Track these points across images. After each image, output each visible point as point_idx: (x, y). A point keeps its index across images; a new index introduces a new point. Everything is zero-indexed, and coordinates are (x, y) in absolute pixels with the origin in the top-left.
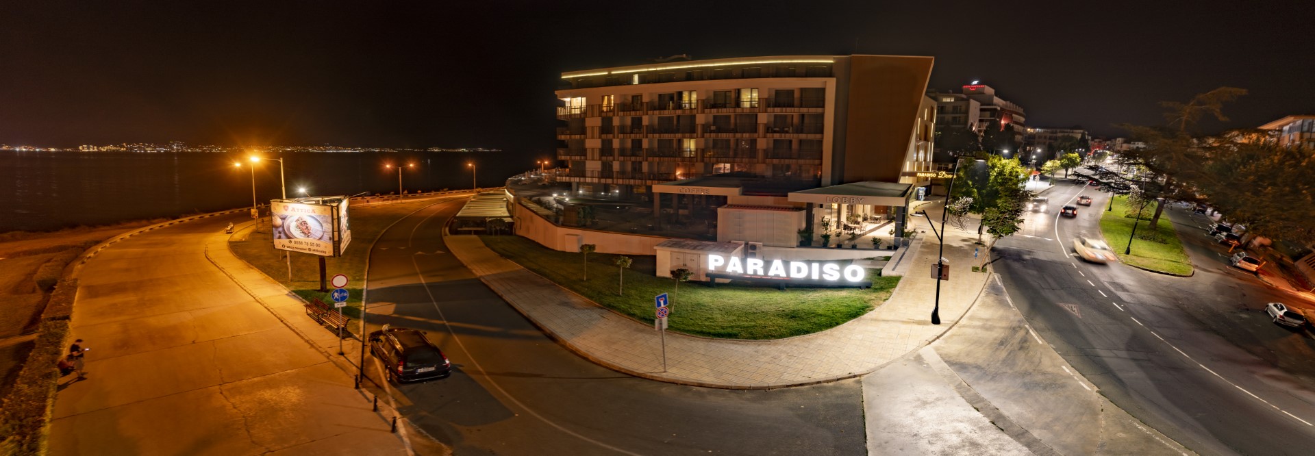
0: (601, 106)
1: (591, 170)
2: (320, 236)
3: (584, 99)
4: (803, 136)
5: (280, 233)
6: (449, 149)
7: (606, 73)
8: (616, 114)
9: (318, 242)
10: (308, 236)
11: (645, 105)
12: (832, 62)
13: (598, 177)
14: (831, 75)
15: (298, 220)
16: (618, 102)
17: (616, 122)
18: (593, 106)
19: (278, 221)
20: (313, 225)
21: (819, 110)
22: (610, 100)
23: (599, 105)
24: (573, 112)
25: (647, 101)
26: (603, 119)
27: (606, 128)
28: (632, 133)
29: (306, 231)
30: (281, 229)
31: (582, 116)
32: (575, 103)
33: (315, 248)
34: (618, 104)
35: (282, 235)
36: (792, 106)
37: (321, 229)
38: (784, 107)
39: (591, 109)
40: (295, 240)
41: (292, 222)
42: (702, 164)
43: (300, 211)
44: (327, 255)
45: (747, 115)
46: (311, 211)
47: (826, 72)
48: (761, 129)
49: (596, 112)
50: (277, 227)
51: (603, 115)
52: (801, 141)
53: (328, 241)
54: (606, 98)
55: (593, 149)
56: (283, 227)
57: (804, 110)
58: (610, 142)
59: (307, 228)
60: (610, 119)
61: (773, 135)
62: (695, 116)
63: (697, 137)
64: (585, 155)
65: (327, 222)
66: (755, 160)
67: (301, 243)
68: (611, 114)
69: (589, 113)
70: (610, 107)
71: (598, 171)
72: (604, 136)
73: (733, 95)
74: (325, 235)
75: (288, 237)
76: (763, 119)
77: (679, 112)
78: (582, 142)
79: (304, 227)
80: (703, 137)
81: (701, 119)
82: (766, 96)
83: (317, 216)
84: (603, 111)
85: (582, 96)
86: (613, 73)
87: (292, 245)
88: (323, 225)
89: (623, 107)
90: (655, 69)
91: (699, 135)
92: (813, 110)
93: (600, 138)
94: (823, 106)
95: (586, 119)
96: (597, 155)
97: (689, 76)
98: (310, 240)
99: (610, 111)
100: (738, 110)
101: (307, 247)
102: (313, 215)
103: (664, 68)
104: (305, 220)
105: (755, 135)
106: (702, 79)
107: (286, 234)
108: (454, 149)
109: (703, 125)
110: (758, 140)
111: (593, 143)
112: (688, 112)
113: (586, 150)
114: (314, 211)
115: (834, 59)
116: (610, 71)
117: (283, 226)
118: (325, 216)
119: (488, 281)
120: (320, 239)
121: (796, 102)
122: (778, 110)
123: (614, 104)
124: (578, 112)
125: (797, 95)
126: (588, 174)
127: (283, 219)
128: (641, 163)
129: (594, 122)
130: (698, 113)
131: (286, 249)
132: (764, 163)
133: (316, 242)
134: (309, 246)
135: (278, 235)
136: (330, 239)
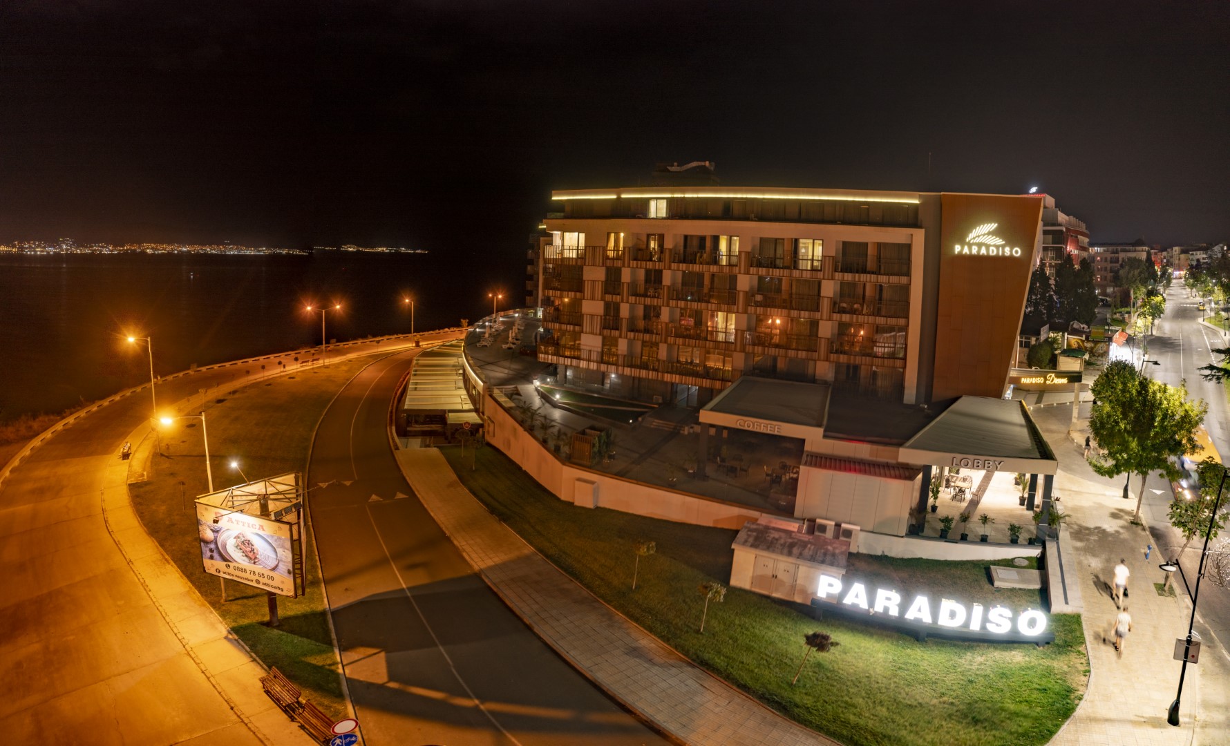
0: (605, 249)
1: (588, 348)
2: (273, 565)
3: (582, 236)
5: (211, 551)
6: (366, 248)
7: (614, 197)
8: (626, 264)
9: (271, 574)
10: (254, 563)
11: (667, 252)
12: (916, 201)
13: (597, 362)
14: (915, 224)
15: (237, 537)
16: (630, 245)
17: (626, 276)
18: (594, 248)
19: (209, 535)
20: (260, 546)
21: (904, 280)
22: (618, 240)
23: (603, 247)
24: (566, 254)
25: (671, 247)
26: (608, 270)
27: (612, 283)
28: (645, 295)
29: (251, 555)
30: (212, 546)
31: (580, 262)
32: (569, 242)
33: (266, 580)
34: (629, 248)
35: (216, 555)
36: (865, 271)
37: (275, 557)
38: (857, 272)
39: (593, 250)
40: (235, 564)
41: (229, 537)
42: (743, 355)
43: (241, 524)
44: (284, 593)
45: (807, 282)
46: (258, 527)
47: (908, 218)
48: (825, 305)
49: (599, 260)
50: (207, 542)
51: (609, 263)
53: (286, 574)
54: (613, 235)
55: (592, 316)
56: (216, 543)
57: (883, 279)
58: (617, 308)
59: (253, 550)
60: (618, 272)
61: (841, 317)
62: (736, 277)
63: (738, 312)
64: (580, 325)
65: (283, 547)
66: (815, 355)
67: (245, 571)
68: (619, 263)
69: (589, 260)
70: (618, 251)
71: (598, 352)
72: (608, 297)
73: (788, 247)
74: (281, 565)
75: (224, 559)
76: (829, 289)
77: (714, 269)
78: (576, 304)
79: (249, 549)
80: (745, 312)
81: (745, 282)
82: (834, 254)
83: (268, 536)
84: (608, 258)
85: (579, 232)
86: (624, 196)
87: (231, 570)
88: (278, 550)
89: (638, 252)
90: (682, 196)
91: (740, 310)
92: (894, 279)
93: (602, 299)
94: (908, 273)
95: (584, 267)
96: (597, 329)
97: (727, 212)
98: (258, 568)
99: (618, 258)
100: (796, 273)
101: (254, 578)
102: (261, 533)
103: (695, 196)
104: (248, 538)
105: (818, 315)
106: (747, 219)
107: (220, 554)
108: (372, 248)
109: (746, 293)
110: (821, 322)
111: (593, 307)
112: (726, 270)
113: (582, 316)
114: (262, 527)
115: (920, 197)
116: (619, 194)
117: (215, 541)
118: (279, 538)
119: (495, 584)
120: (273, 569)
121: (870, 264)
122: (848, 277)
123: (624, 248)
124: (574, 255)
125: (871, 251)
126: (583, 354)
127: (216, 531)
128: (657, 345)
129: (595, 275)
130: (740, 273)
131: (221, 575)
132: (827, 361)
133: (267, 573)
134: (257, 577)
135: (209, 554)
136: (289, 572)
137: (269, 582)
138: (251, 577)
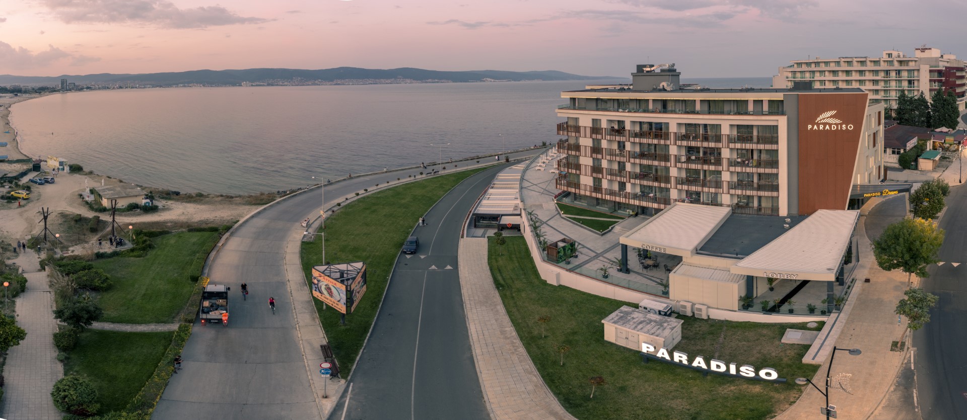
2: (339, 299)
4: (761, 170)
5: (316, 288)
8: (604, 138)
9: (338, 303)
10: (331, 297)
11: (628, 131)
12: (782, 99)
13: (590, 191)
14: (782, 113)
15: (326, 285)
17: (604, 144)
19: (315, 281)
20: (334, 291)
21: (774, 146)
25: (629, 128)
26: (594, 140)
30: (316, 286)
33: (335, 305)
34: (605, 128)
35: (317, 290)
37: (340, 296)
38: (747, 143)
39: (584, 129)
40: (324, 296)
41: (323, 285)
44: (342, 311)
45: (713, 149)
48: (725, 162)
49: (588, 133)
50: (315, 284)
51: (594, 136)
52: (760, 175)
53: (343, 304)
57: (762, 146)
58: (600, 162)
59: (331, 292)
60: (599, 141)
61: (736, 169)
62: (669, 146)
63: (671, 166)
64: (580, 170)
65: (343, 293)
66: (721, 190)
67: (328, 299)
68: (600, 137)
69: (582, 133)
71: (590, 186)
74: (342, 300)
75: (321, 293)
76: (726, 152)
77: (655, 141)
80: (676, 166)
82: (728, 133)
87: (322, 298)
88: (341, 294)
91: (673, 164)
92: (768, 146)
93: (591, 156)
94: (777, 143)
95: (580, 138)
98: (333, 299)
100: (705, 144)
102: (337, 287)
104: (330, 287)
105: (720, 168)
106: (675, 112)
107: (319, 290)
110: (723, 172)
111: (585, 161)
112: (662, 142)
113: (579, 165)
114: (336, 284)
117: (318, 285)
118: (342, 290)
120: (338, 301)
121: (754, 138)
122: (738, 145)
125: (754, 131)
126: (582, 187)
127: (318, 281)
128: (625, 183)
129: (586, 142)
130: (671, 144)
131: (319, 298)
133: (336, 302)
134: (332, 303)
135: (315, 289)
136: (345, 304)
137: (336, 306)
138: (330, 302)
